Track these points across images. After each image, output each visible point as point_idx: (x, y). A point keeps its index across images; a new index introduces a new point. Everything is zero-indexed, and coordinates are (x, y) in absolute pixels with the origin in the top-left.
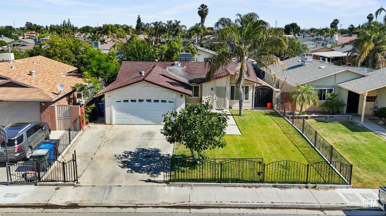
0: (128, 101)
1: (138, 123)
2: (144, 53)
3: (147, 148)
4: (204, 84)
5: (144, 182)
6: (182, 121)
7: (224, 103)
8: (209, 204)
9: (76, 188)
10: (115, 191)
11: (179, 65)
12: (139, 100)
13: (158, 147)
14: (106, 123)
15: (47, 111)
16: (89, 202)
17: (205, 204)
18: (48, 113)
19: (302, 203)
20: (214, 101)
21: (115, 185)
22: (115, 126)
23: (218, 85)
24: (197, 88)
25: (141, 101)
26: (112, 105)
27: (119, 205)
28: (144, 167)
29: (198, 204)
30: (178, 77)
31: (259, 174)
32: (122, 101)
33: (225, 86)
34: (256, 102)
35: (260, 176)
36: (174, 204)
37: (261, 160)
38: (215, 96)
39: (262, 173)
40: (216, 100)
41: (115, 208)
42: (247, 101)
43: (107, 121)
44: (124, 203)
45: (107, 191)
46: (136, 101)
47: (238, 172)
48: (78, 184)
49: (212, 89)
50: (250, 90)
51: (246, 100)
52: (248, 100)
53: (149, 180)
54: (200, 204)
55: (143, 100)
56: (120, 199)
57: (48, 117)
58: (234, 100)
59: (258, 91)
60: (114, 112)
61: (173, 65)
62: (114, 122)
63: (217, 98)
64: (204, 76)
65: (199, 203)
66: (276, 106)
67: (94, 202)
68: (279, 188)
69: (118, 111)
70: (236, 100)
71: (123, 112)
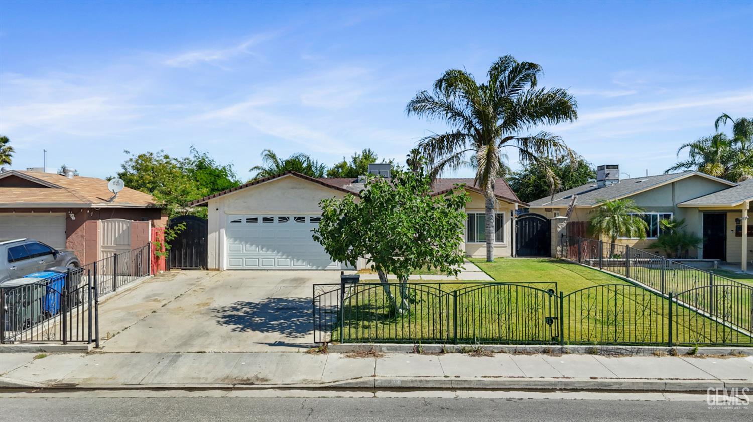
0: (256, 219)
1: (277, 267)
5: (267, 345)
8: (426, 381)
9: (89, 357)
10: (186, 361)
12: (279, 218)
14: (209, 267)
15: (80, 233)
16: (110, 381)
17: (416, 381)
18: (82, 236)
19: (671, 379)
21: (190, 351)
25: (283, 219)
26: (222, 228)
27: (187, 386)
28: (272, 323)
31: (549, 321)
32: (244, 221)
34: (519, 245)
35: (553, 325)
36: (334, 382)
37: (552, 286)
39: (557, 318)
41: (173, 391)
42: (501, 243)
44: (202, 381)
45: (166, 361)
46: (272, 220)
47: (497, 316)
48: (98, 350)
50: (506, 223)
51: (499, 241)
52: (502, 241)
53: (279, 342)
54: (402, 382)
55: (288, 218)
56: (195, 375)
57: (83, 245)
58: (474, 241)
59: (522, 223)
60: (226, 242)
61: (356, 182)
65: (399, 378)
66: (559, 248)
67: (122, 381)
68: (604, 355)
69: (235, 241)
70: (480, 241)
71: (246, 244)
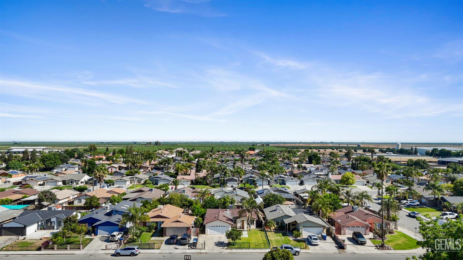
0: (213, 226)
2: (213, 202)
3: (220, 241)
4: (238, 219)
5: (221, 249)
6: (230, 233)
10: (215, 250)
11: (229, 210)
13: (223, 241)
18: (189, 231)
22: (208, 235)
23: (243, 220)
24: (235, 220)
25: (217, 226)
26: (208, 228)
28: (221, 245)
29: (234, 252)
30: (228, 216)
32: (211, 227)
33: (245, 220)
34: (257, 226)
35: (249, 247)
36: (228, 253)
37: (250, 243)
41: (215, 253)
43: (206, 233)
46: (215, 226)
49: (240, 221)
50: (255, 221)
52: (254, 225)
59: (257, 221)
60: (208, 230)
61: (226, 210)
62: (208, 234)
64: (238, 216)
66: (263, 227)
67: (210, 252)
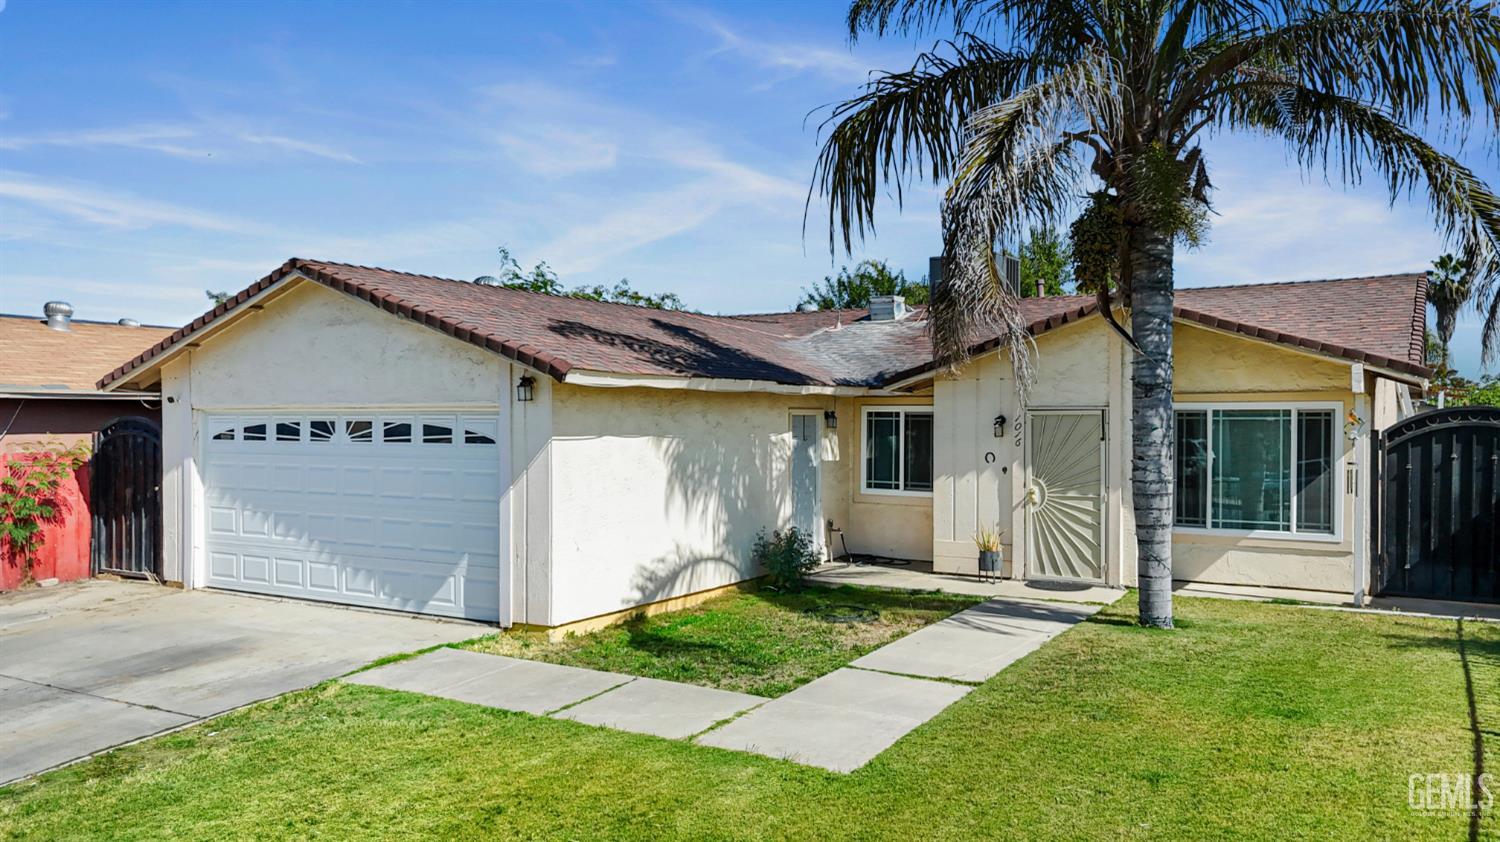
0: (263, 429)
7: (1097, 535)
12: (312, 424)
14: (167, 575)
20: (1018, 514)
23: (1045, 394)
25: (321, 429)
26: (188, 457)
32: (240, 434)
33: (1101, 401)
38: (1021, 477)
40: (1032, 509)
42: (1325, 537)
46: (299, 432)
49: (1001, 421)
51: (1317, 528)
52: (1330, 529)
55: (332, 425)
58: (1204, 524)
59: (1427, 455)
63: (1036, 497)
69: (222, 498)
70: (1226, 526)
71: (243, 510)
